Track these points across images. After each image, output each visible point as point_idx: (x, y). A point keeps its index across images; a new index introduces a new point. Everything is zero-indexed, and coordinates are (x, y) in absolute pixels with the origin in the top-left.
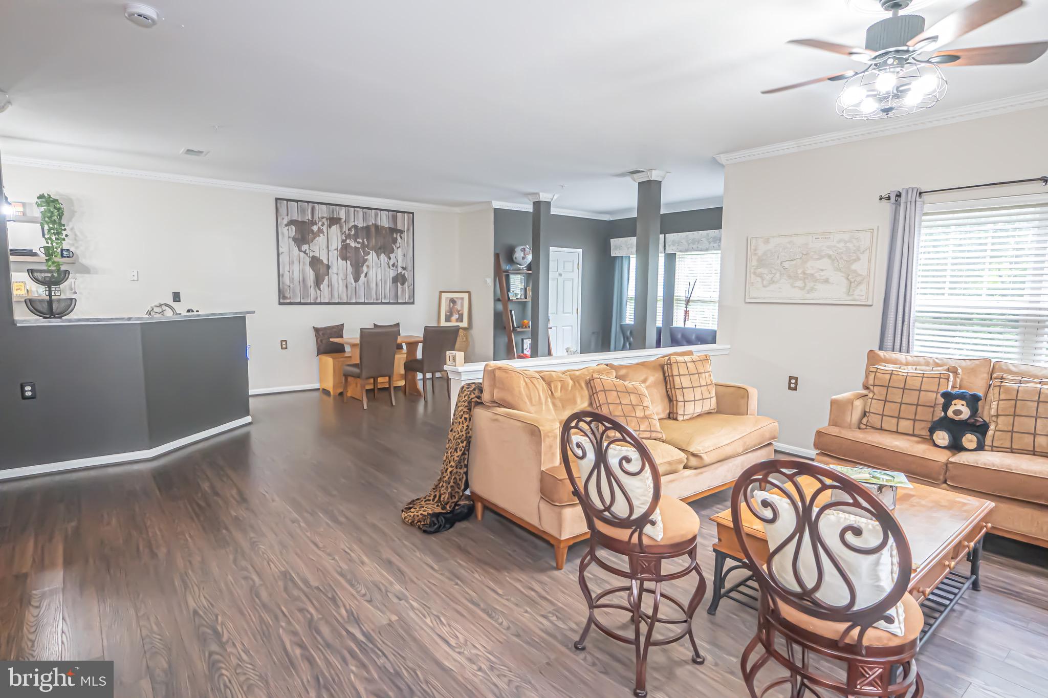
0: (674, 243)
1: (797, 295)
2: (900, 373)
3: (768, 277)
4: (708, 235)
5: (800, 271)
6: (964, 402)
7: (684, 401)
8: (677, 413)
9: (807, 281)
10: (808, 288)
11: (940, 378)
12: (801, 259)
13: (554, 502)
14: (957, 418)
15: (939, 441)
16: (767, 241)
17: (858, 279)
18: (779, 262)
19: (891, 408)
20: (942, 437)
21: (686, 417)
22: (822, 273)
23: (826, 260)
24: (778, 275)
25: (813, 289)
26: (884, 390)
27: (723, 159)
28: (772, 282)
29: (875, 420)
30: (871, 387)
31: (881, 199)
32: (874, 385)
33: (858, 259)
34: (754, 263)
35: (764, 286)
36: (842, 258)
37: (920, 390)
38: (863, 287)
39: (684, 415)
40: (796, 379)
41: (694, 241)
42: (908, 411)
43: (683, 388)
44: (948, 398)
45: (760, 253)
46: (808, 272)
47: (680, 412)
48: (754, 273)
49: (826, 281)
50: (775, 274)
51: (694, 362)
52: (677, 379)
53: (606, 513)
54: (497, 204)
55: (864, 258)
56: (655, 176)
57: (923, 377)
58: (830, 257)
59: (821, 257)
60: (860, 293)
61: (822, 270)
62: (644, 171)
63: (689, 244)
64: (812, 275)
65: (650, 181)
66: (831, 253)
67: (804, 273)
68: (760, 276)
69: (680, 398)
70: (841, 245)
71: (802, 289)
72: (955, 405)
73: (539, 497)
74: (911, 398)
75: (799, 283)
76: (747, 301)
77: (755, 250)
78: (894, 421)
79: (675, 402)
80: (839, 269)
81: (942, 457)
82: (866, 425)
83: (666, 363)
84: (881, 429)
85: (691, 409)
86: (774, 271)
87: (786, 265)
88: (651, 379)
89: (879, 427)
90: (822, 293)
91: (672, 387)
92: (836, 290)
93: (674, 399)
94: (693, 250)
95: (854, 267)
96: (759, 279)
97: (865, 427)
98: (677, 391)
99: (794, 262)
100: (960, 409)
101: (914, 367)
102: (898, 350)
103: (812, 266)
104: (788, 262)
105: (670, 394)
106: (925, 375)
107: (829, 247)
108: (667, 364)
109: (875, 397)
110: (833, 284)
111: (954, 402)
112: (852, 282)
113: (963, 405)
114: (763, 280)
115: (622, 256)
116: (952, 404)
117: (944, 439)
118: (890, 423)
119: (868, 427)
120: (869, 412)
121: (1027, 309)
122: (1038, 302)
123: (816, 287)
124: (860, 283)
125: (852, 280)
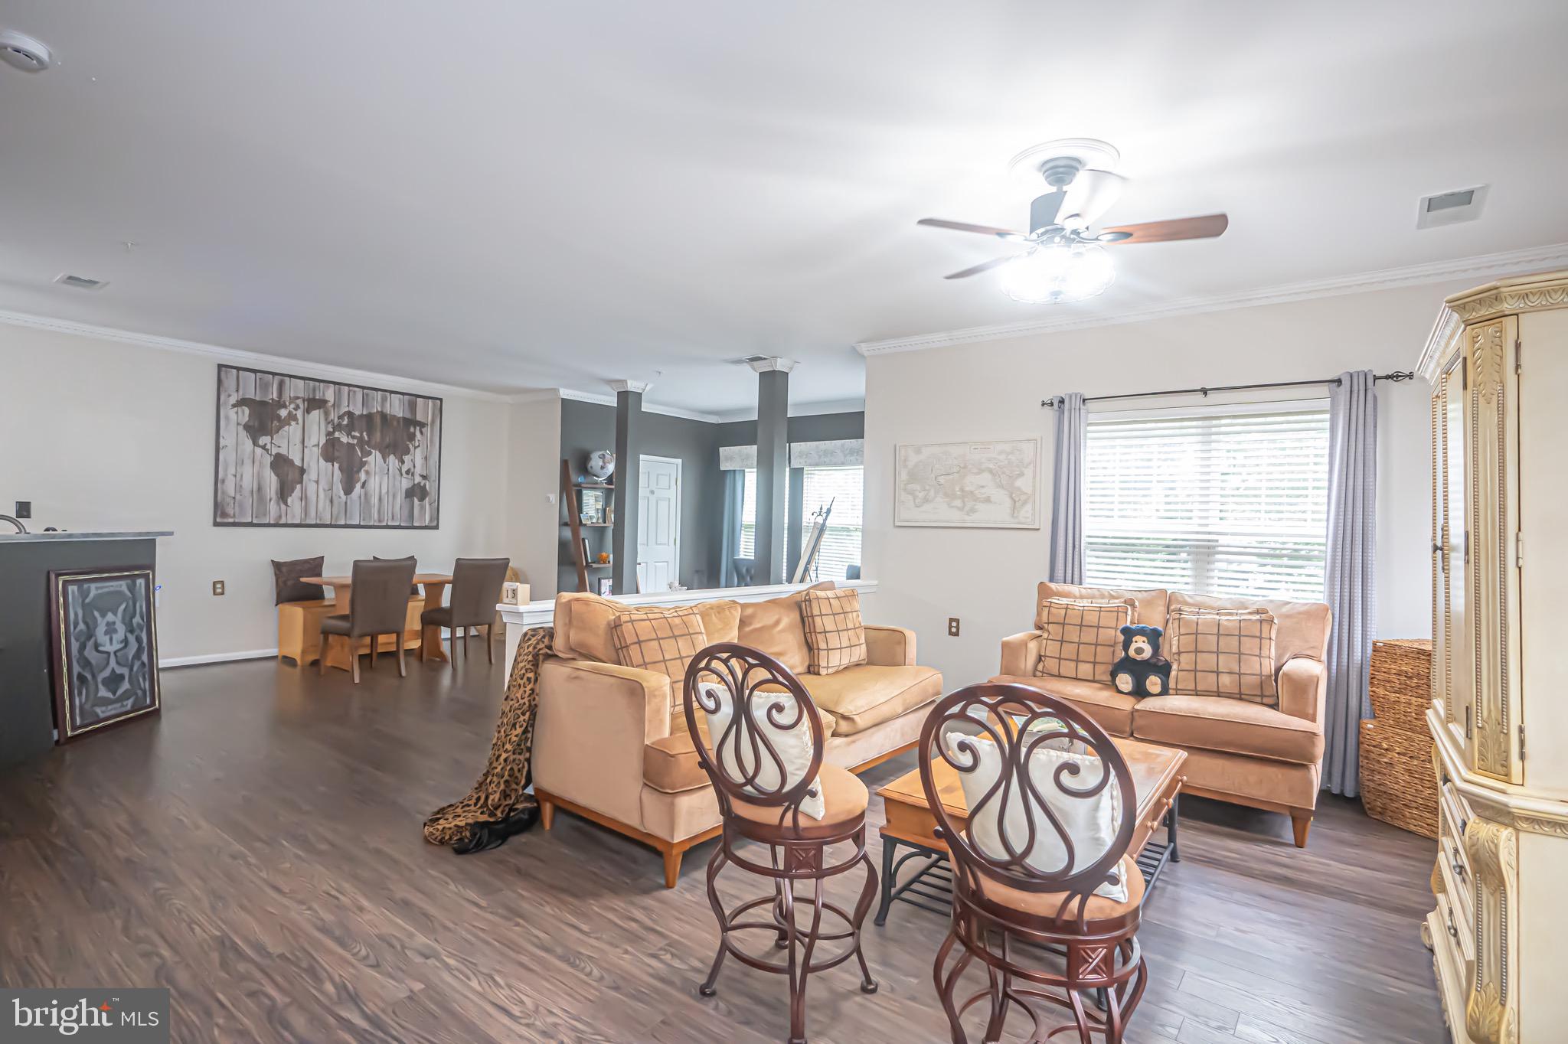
0: (801, 455)
1: (955, 517)
2: (1076, 607)
3: (921, 495)
4: (843, 445)
5: (957, 489)
6: (1145, 639)
7: (828, 650)
8: (819, 666)
9: (966, 499)
10: (967, 508)
11: (1118, 612)
12: (959, 472)
13: (662, 787)
14: (1139, 658)
15: (1123, 685)
16: (918, 451)
17: (1023, 498)
18: (933, 476)
19: (1069, 650)
20: (1125, 681)
21: (830, 671)
22: (983, 491)
23: (987, 475)
24: (932, 493)
25: (973, 511)
26: (1059, 628)
27: (864, 348)
28: (926, 500)
29: (1051, 664)
30: (1046, 626)
31: (1043, 405)
32: (1048, 623)
33: (1022, 474)
35: (917, 506)
36: (1004, 473)
37: (1098, 627)
38: (1028, 507)
39: (828, 667)
40: (957, 621)
41: (826, 453)
42: (1086, 653)
43: (825, 632)
44: (1129, 634)
45: (911, 464)
46: (967, 489)
47: (823, 663)
48: (905, 490)
49: (988, 500)
50: (929, 490)
51: (838, 598)
52: (818, 620)
53: (749, 788)
54: (566, 393)
55: (1028, 472)
56: (780, 365)
57: (1100, 611)
58: (991, 471)
59: (981, 471)
60: (1026, 514)
61: (983, 487)
62: (765, 359)
63: (820, 457)
64: (972, 492)
65: (774, 371)
66: (991, 466)
67: (962, 490)
68: (912, 493)
69: (822, 646)
70: (1002, 457)
71: (961, 509)
72: (1136, 642)
73: (642, 784)
74: (1089, 636)
75: (958, 503)
76: (897, 524)
77: (905, 461)
78: (1073, 665)
79: (816, 651)
80: (1001, 486)
81: (1126, 704)
82: (1042, 672)
83: (803, 599)
84: (1059, 676)
85: (837, 660)
86: (927, 488)
87: (942, 480)
88: (785, 622)
89: (1057, 674)
90: (984, 515)
91: (812, 631)
92: (998, 512)
93: (815, 646)
95: (1019, 483)
96: (910, 497)
97: (1041, 674)
98: (818, 635)
99: (951, 477)
100: (1142, 647)
101: (1090, 600)
102: (1070, 582)
103: (971, 482)
104: (943, 477)
105: (809, 640)
106: (1102, 609)
107: (989, 460)
108: (805, 601)
109: (1051, 637)
110: (995, 503)
111: (1134, 639)
112: (1017, 502)
113: (1144, 642)
114: (915, 498)
115: (735, 471)
116: (1132, 642)
117: (1127, 683)
118: (1068, 668)
119: (1044, 675)
120: (1045, 656)
121: (1198, 533)
122: (1207, 525)
123: (976, 507)
124: (1025, 502)
125: (1017, 499)
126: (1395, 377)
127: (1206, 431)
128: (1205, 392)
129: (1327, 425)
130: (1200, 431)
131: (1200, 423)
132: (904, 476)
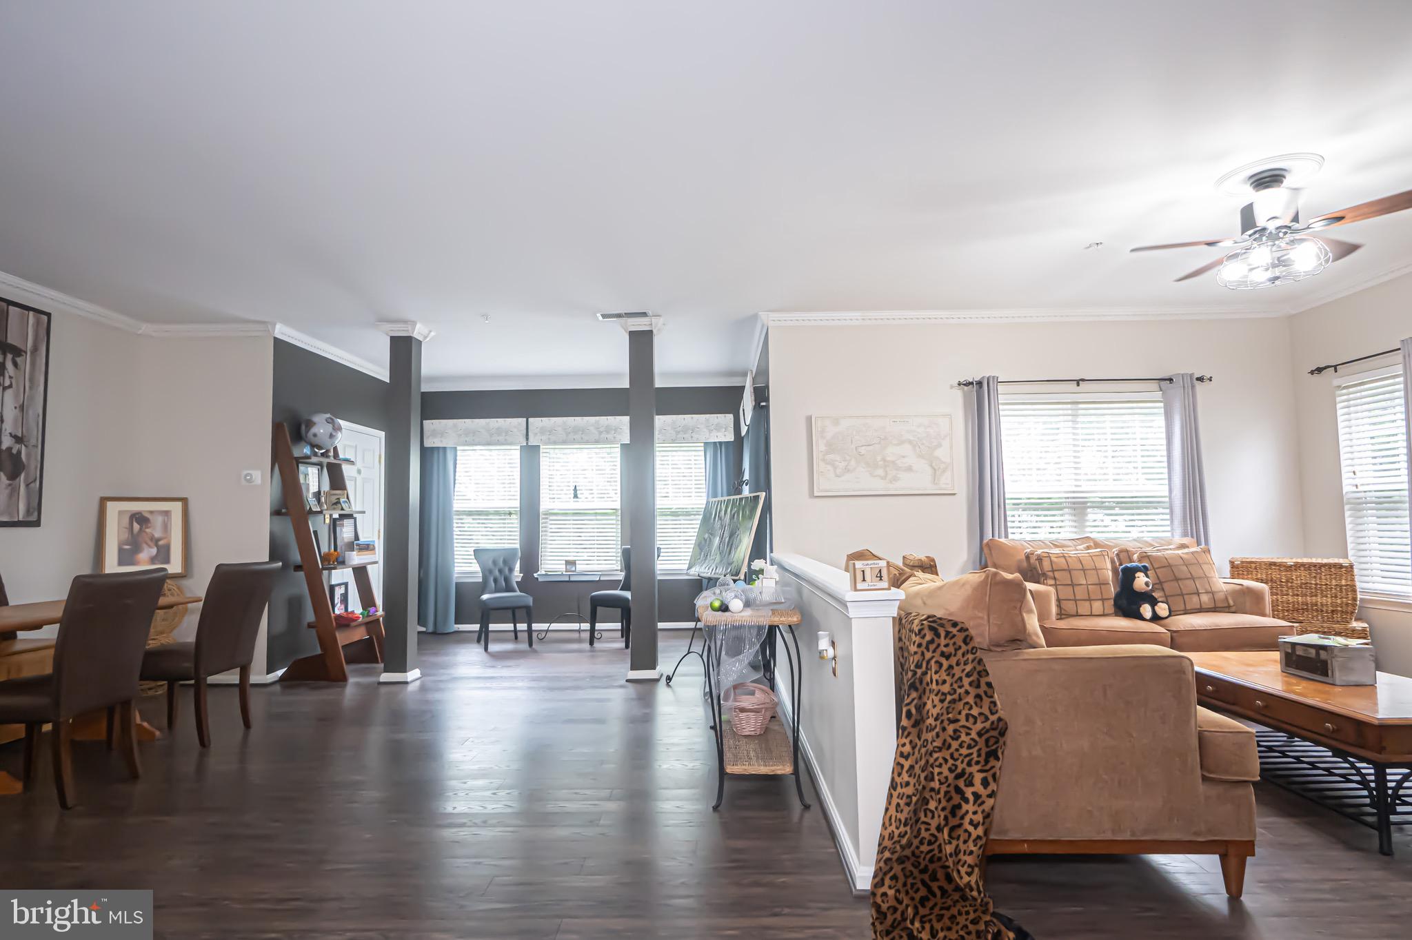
0: (543, 431)
1: (879, 486)
3: (843, 464)
5: (879, 458)
6: (1143, 574)
9: (888, 469)
10: (889, 476)
12: (879, 443)
14: (1144, 590)
15: (1146, 614)
16: (836, 422)
17: (942, 466)
18: (853, 446)
20: (1146, 611)
22: (904, 460)
23: (907, 446)
24: (853, 463)
25: (895, 479)
28: (847, 470)
29: (1069, 606)
31: (960, 384)
33: (940, 445)
34: (823, 448)
35: (838, 476)
36: (923, 444)
38: (947, 475)
41: (576, 430)
44: (1128, 572)
45: (828, 436)
46: (888, 459)
48: (824, 460)
49: (909, 469)
50: (849, 461)
56: (648, 324)
58: (910, 442)
59: (901, 443)
60: (945, 483)
61: (904, 457)
64: (893, 462)
65: (642, 331)
66: (911, 438)
67: (884, 460)
68: (831, 463)
70: (921, 430)
71: (884, 478)
72: (1138, 578)
74: (1092, 578)
75: (880, 472)
76: (816, 494)
77: (822, 432)
80: (921, 456)
86: (848, 458)
87: (863, 450)
90: (906, 482)
92: (920, 479)
94: (574, 442)
95: (939, 453)
96: (829, 467)
97: (1059, 617)
99: (871, 448)
103: (892, 452)
104: (863, 448)
107: (909, 432)
110: (917, 472)
111: (1137, 575)
112: (936, 470)
113: (1144, 576)
114: (835, 468)
115: (445, 448)
116: (1135, 578)
121: (1074, 492)
122: (1080, 486)
123: (898, 476)
124: (944, 471)
125: (936, 467)
126: (1200, 379)
127: (1074, 412)
128: (1078, 382)
129: (1162, 411)
130: (1070, 412)
131: (1069, 406)
132: (820, 446)
